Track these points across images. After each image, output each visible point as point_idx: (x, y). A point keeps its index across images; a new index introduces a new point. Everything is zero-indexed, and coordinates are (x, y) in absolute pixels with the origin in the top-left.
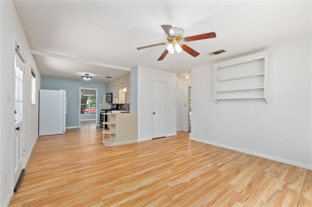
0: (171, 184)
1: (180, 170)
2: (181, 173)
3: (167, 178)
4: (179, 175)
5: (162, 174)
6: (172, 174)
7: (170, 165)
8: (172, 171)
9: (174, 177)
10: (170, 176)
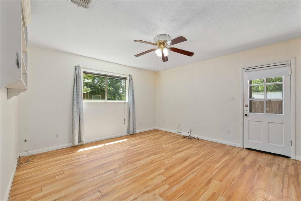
0: (164, 154)
1: (157, 164)
2: (157, 162)
3: (167, 157)
4: (158, 160)
5: (172, 160)
6: (164, 161)
7: (167, 169)
8: (165, 163)
9: (162, 158)
10: (165, 159)
